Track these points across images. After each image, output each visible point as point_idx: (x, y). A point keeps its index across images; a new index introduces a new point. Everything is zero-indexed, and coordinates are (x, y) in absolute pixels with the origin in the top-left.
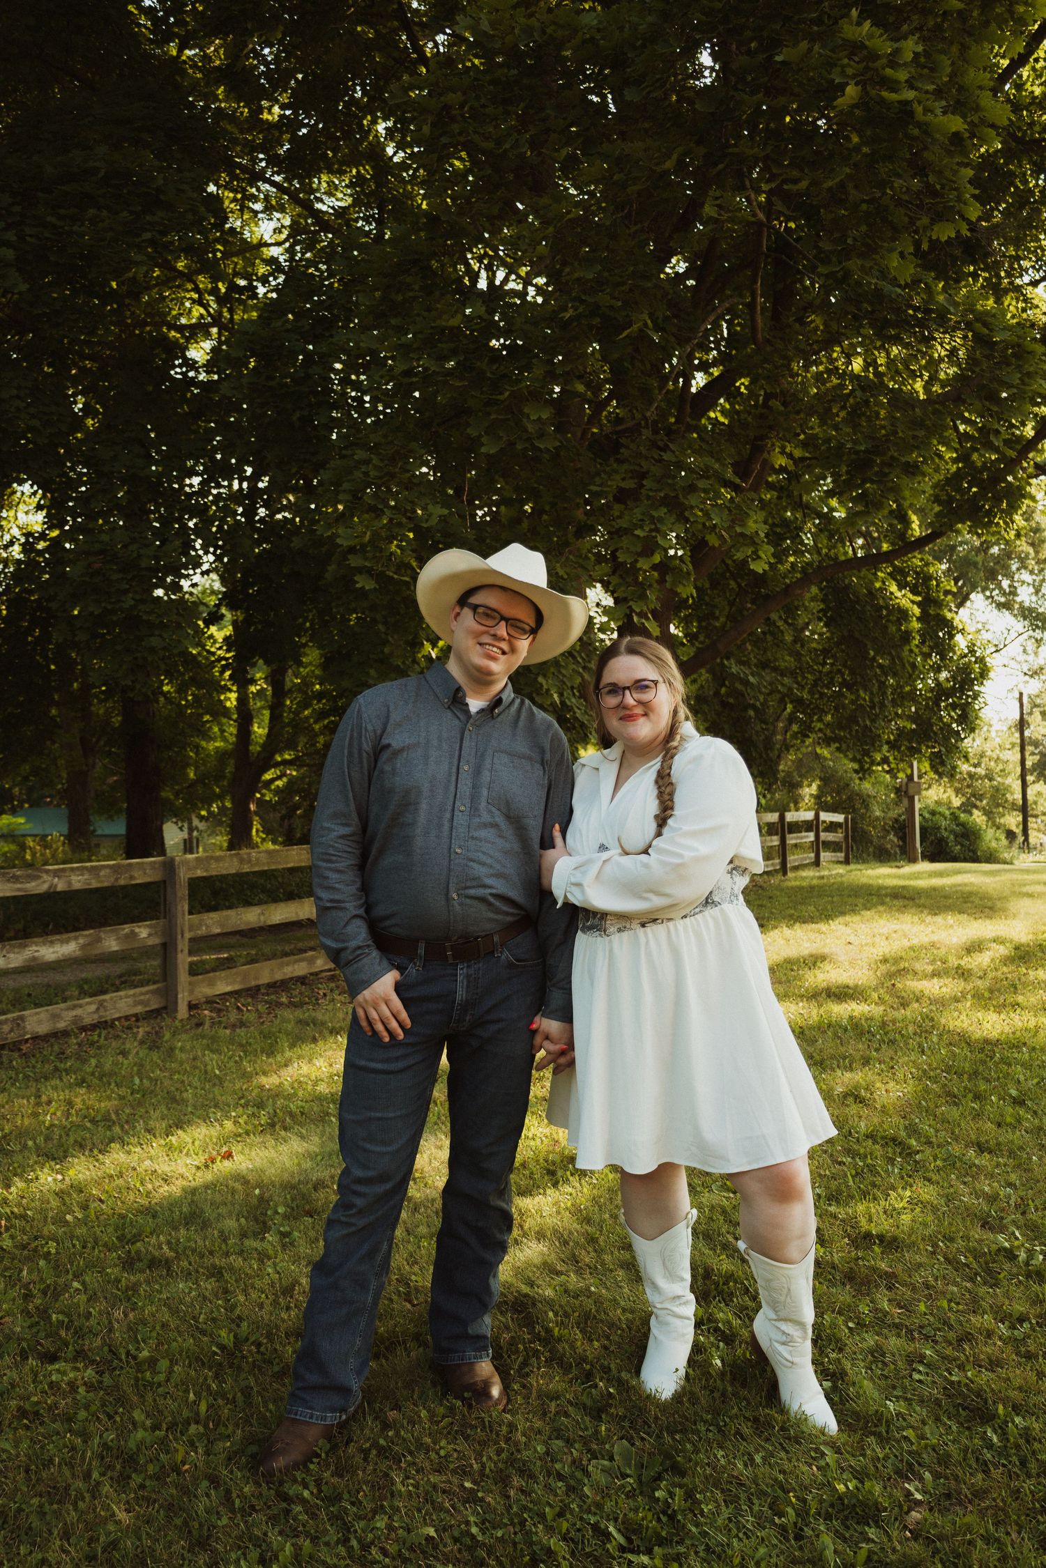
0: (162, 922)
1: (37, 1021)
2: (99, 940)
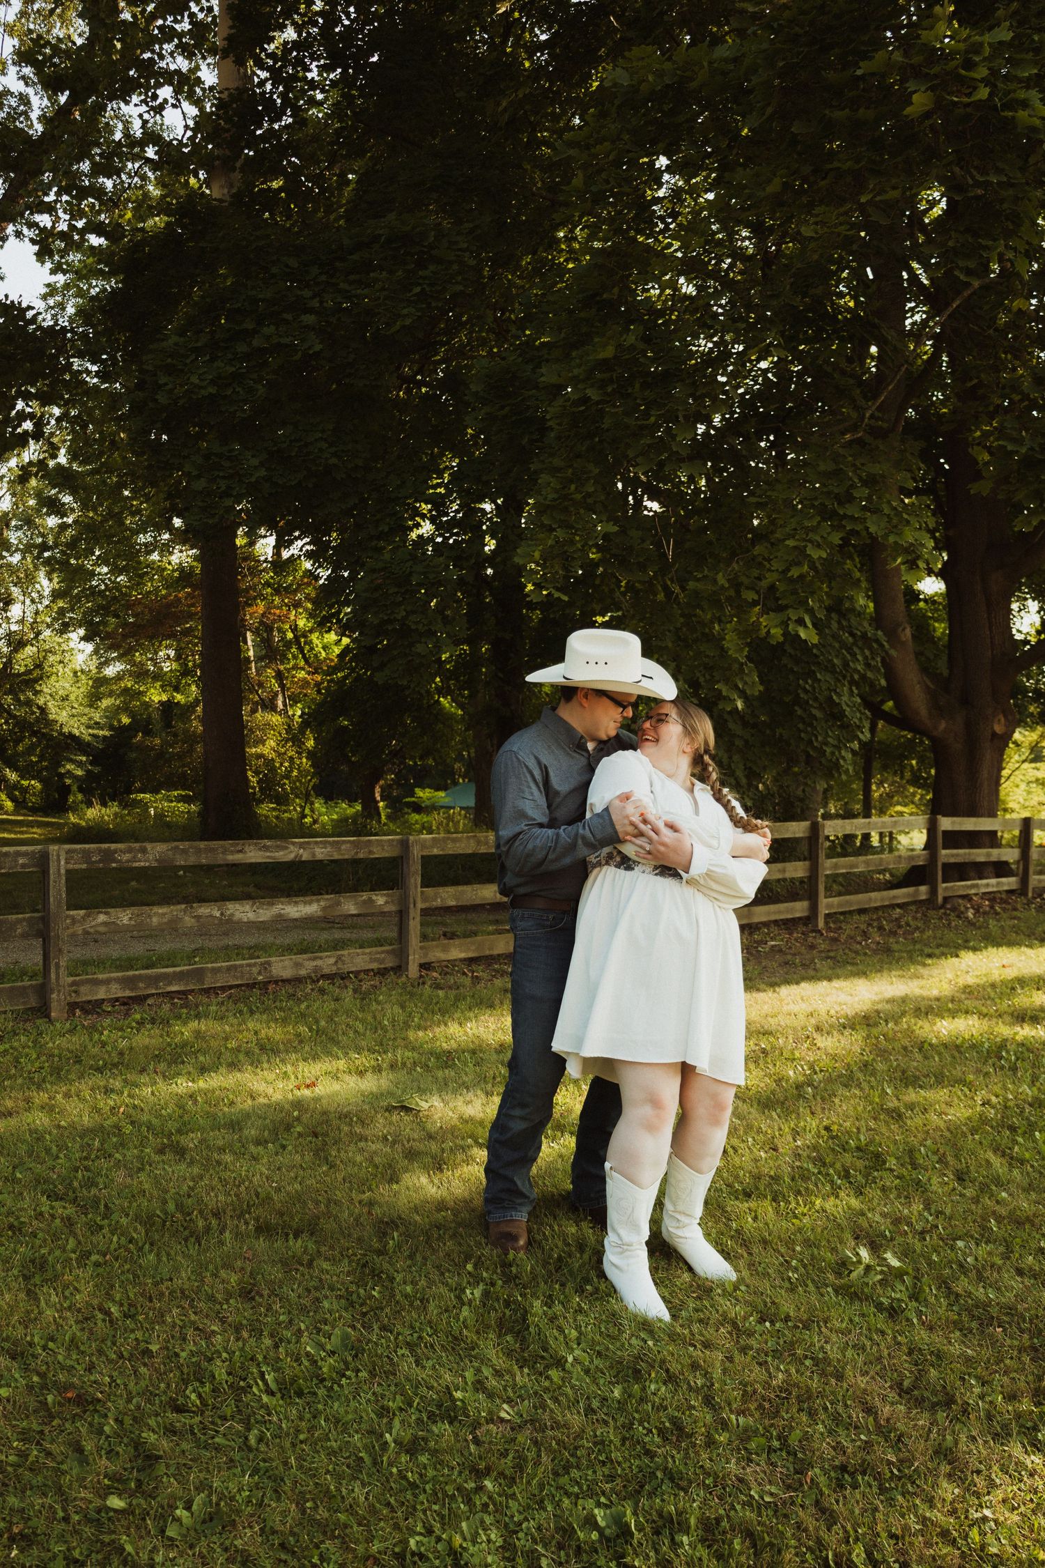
0: (398, 892)
1: (282, 967)
2: (339, 904)
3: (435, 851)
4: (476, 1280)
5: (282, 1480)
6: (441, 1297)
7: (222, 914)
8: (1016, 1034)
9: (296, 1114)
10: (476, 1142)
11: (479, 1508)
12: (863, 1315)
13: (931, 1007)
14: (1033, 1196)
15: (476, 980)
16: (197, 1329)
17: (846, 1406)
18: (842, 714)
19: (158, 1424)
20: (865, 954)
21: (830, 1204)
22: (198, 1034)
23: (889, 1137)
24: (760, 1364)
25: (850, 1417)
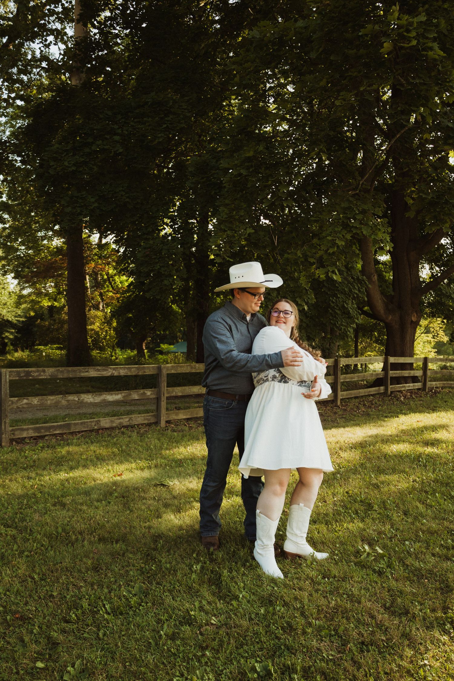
0: (156, 389)
1: (105, 422)
2: (130, 394)
3: (173, 372)
4: (198, 561)
5: (115, 653)
6: (183, 569)
7: (79, 399)
8: (425, 451)
9: (114, 488)
10: (195, 499)
11: (204, 664)
12: (367, 575)
13: (388, 439)
14: (437, 521)
15: (191, 428)
16: (74, 585)
17: (362, 615)
18: (349, 313)
19: (58, 629)
20: (359, 416)
21: (350, 526)
22: (68, 452)
23: (374, 496)
24: (324, 597)
25: (364, 620)
